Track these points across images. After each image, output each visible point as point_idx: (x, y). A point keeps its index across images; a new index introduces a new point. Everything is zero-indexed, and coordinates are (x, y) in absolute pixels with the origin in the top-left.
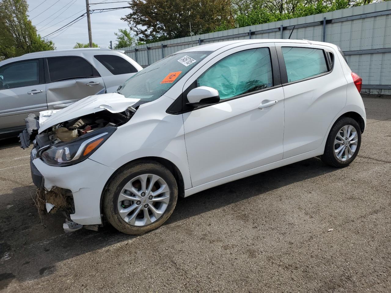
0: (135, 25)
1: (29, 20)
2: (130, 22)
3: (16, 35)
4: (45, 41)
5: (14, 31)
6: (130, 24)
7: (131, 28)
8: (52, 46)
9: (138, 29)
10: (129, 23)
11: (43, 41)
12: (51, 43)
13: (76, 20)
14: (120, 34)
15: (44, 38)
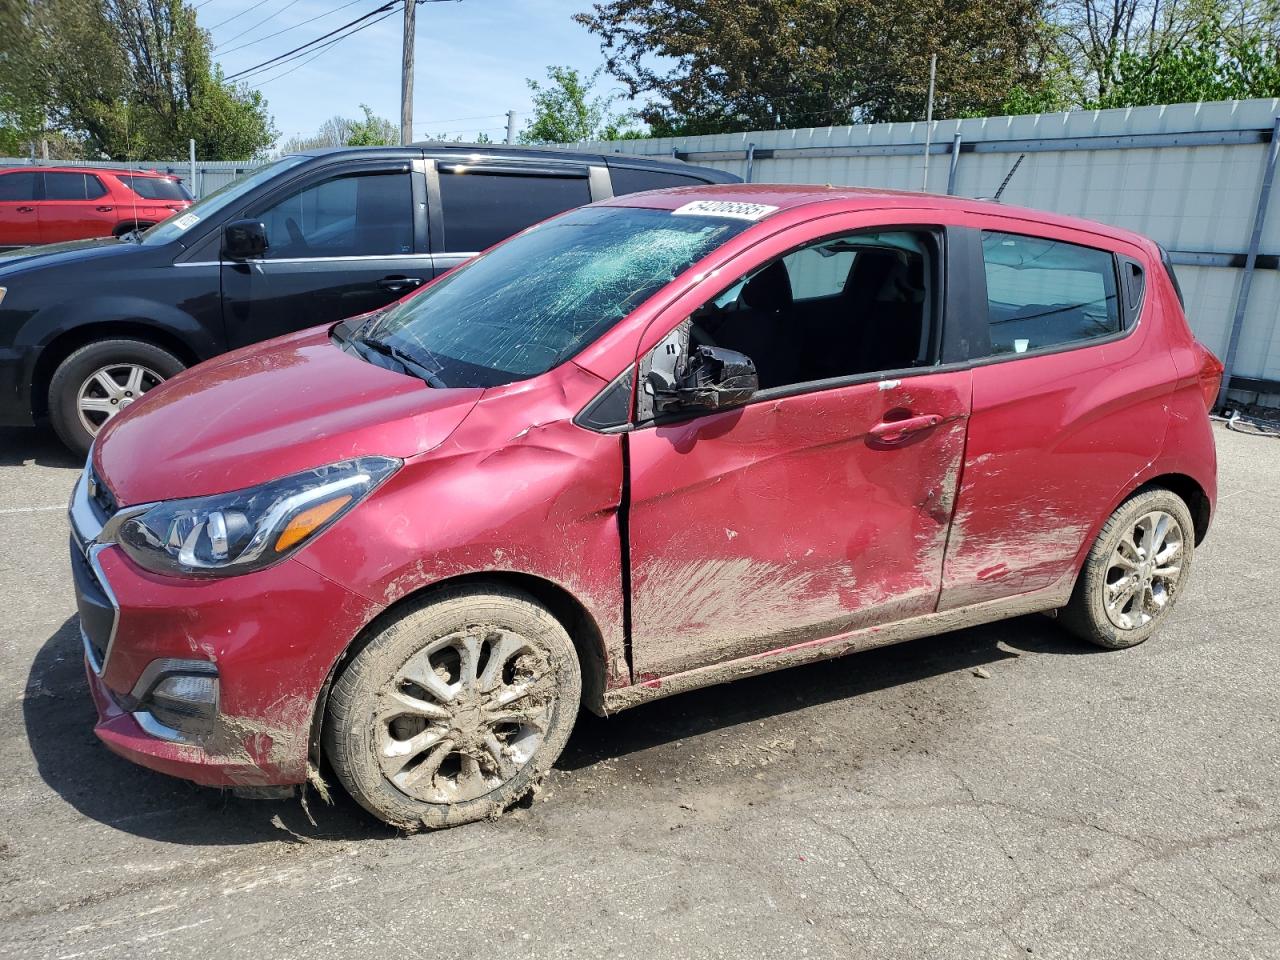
0: (630, 50)
1: (191, 5)
2: (610, 37)
3: (136, 55)
4: (238, 89)
5: (133, 41)
6: (610, 44)
7: (611, 64)
8: (258, 109)
9: (639, 70)
10: (606, 41)
11: (233, 89)
12: (257, 98)
13: (360, 23)
14: (549, 85)
15: (236, 78)
